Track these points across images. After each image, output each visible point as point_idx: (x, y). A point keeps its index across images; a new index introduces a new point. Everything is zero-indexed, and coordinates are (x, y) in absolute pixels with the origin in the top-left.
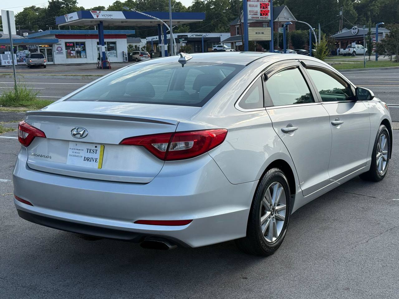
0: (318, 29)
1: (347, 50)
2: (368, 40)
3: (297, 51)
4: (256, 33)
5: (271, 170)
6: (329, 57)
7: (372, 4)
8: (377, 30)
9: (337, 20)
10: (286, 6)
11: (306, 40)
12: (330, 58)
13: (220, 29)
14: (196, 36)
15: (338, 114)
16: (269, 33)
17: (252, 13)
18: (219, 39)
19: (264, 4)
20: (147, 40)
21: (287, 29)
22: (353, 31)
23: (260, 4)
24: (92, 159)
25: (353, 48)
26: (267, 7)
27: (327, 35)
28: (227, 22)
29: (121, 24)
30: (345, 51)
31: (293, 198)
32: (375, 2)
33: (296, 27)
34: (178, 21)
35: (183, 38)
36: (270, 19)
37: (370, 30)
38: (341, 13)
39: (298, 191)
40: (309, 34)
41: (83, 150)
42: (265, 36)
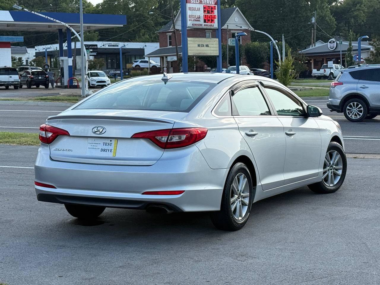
0: (282, 41)
1: (322, 71)
2: (348, 59)
3: (254, 70)
4: (199, 46)
5: (237, 163)
6: (298, 79)
7: (356, 8)
8: (359, 44)
9: (308, 30)
10: (237, 8)
11: (265, 56)
12: (299, 81)
13: (143, 37)
14: (108, 46)
15: (291, 126)
16: (215, 46)
17: (193, 19)
18: (142, 51)
19: (209, 6)
20: (36, 50)
21: (239, 40)
22: (330, 46)
23: (204, 7)
24: (107, 150)
25: (330, 68)
26: (212, 12)
27: (294, 50)
28: (153, 27)
29: (7, 28)
30: (318, 72)
31: (255, 189)
32: (360, 6)
33: (251, 37)
34: (87, 26)
35: (91, 49)
36: (217, 27)
37: (350, 44)
38: (313, 20)
39: (259, 184)
40: (269, 48)
41: (100, 144)
42: (211, 50)
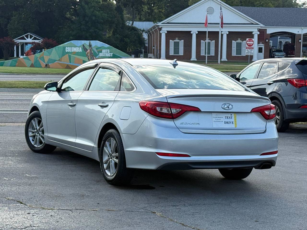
24: (230, 122)
41: (222, 117)
